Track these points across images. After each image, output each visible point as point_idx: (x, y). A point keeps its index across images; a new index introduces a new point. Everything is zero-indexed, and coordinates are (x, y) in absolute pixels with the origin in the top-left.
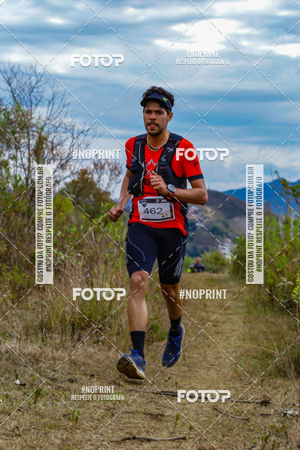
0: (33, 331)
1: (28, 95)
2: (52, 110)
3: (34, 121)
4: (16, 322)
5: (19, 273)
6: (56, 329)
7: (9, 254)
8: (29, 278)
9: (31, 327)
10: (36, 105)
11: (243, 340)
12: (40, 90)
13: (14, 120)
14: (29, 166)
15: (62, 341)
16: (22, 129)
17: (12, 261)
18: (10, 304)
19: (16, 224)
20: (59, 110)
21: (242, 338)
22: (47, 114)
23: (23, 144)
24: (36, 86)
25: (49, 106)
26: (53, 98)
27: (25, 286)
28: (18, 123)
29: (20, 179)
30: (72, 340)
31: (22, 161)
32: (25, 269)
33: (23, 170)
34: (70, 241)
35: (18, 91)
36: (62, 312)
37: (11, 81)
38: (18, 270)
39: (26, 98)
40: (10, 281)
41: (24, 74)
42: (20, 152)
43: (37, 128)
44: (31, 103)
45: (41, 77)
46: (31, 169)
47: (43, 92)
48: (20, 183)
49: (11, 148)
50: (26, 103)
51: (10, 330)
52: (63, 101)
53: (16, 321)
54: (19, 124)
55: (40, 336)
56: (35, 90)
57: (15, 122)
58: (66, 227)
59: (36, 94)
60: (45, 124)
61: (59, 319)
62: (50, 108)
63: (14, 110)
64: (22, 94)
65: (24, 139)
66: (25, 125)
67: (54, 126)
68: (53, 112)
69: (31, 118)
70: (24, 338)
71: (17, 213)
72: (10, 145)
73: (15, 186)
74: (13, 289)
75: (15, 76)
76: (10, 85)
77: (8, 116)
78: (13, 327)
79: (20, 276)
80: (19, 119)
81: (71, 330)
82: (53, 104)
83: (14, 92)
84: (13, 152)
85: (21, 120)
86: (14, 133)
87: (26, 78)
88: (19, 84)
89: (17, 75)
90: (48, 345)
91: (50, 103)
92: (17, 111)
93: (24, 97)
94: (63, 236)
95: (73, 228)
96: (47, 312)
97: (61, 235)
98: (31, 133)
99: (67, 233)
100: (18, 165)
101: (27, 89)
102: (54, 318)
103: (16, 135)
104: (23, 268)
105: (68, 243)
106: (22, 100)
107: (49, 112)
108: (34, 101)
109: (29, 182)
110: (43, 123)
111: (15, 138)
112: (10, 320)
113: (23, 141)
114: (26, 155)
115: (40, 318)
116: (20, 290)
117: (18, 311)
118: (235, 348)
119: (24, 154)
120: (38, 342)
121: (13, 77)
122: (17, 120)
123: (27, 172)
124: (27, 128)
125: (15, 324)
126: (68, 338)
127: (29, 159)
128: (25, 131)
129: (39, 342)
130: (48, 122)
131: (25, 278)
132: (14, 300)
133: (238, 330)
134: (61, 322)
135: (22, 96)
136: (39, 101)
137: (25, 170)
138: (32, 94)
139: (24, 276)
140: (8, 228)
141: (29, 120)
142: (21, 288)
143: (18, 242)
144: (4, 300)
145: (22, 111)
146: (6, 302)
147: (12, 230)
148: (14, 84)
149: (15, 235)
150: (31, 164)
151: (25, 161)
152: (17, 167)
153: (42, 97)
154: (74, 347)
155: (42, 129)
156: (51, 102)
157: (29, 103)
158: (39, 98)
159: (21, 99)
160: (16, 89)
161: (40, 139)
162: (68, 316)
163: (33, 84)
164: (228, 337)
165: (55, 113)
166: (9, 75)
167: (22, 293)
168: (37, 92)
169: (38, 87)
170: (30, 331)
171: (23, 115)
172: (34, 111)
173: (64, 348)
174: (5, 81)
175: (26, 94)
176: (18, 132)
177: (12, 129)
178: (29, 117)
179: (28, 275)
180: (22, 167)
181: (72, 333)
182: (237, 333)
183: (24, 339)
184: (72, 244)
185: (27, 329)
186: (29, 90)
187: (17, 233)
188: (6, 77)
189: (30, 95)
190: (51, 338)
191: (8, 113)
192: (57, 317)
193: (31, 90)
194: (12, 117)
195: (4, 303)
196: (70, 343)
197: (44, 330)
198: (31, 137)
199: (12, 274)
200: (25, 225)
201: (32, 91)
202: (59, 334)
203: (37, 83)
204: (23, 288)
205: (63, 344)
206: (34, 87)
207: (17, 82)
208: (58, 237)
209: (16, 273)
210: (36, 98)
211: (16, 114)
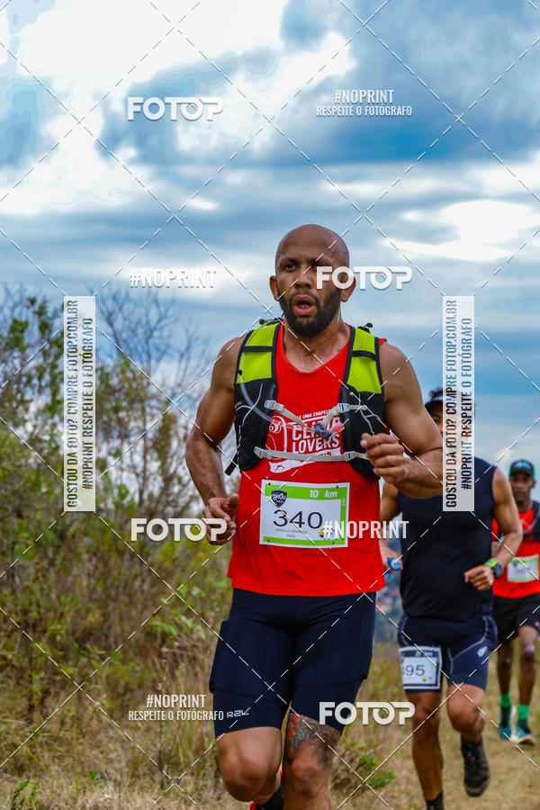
0: (145, 769)
1: (143, 342)
2: (186, 370)
3: (153, 390)
4: (116, 752)
5: (124, 662)
6: (187, 765)
7: (105, 626)
8: (142, 671)
9: (142, 762)
10: (158, 360)
11: (530, 786)
12: (165, 333)
13: (118, 387)
14: (145, 470)
15: (197, 789)
16: (132, 402)
17: (111, 640)
18: (105, 718)
19: (120, 574)
20: (198, 370)
21: (528, 784)
22: (178, 375)
23: (132, 429)
24: (158, 327)
25: (180, 362)
26: (188, 348)
27: (135, 686)
28: (125, 393)
29: (127, 492)
30: (216, 786)
31: (132, 460)
32: (135, 654)
33: (133, 476)
34: (215, 604)
35: (125, 335)
36: (199, 735)
37: (114, 317)
38: (122, 657)
39: (140, 348)
40: (107, 677)
41: (135, 304)
42: (130, 443)
43: (159, 401)
44: (149, 357)
45: (167, 310)
46: (148, 473)
47: (169, 336)
48: (128, 498)
49: (112, 437)
50: (140, 357)
51: (103, 767)
52: (207, 353)
53: (115, 750)
54: (127, 394)
55: (157, 778)
56: (156, 334)
57: (119, 390)
58: (210, 579)
59: (157, 341)
60: (174, 395)
61: (193, 747)
62: (183, 365)
63: (118, 370)
64: (132, 341)
65: (135, 419)
66: (138, 395)
67: (189, 397)
68: (188, 372)
69: (149, 384)
70: (127, 781)
71: (121, 553)
72: (110, 432)
73: (118, 506)
74: (113, 691)
75: (121, 309)
76: (111, 323)
77: (108, 379)
78: (111, 761)
79: (125, 668)
80: (127, 385)
81: (215, 768)
82: (189, 359)
83: (118, 336)
84: (116, 443)
85: (131, 386)
86: (117, 410)
87: (139, 312)
88: (127, 323)
89: (125, 307)
90: (172, 795)
91: (182, 356)
92: (123, 372)
93: (136, 346)
94: (204, 595)
95: (221, 580)
96: (172, 735)
97: (199, 594)
98: (148, 410)
99: (212, 590)
100: (124, 466)
101: (140, 331)
102: (184, 746)
103: (122, 414)
104: (131, 653)
105: (212, 609)
106: (134, 352)
107: (181, 373)
108: (154, 352)
109: (145, 496)
110: (169, 392)
111: (120, 421)
112: (104, 749)
113: (132, 424)
114: (139, 448)
115: (159, 745)
116: (125, 694)
117: (120, 732)
118: (514, 801)
119: (135, 448)
120: (153, 791)
121: (117, 310)
122: (123, 387)
123: (141, 480)
124: (142, 401)
125: (113, 756)
126: (210, 783)
127: (144, 457)
128: (137, 406)
129: (156, 791)
130: (179, 390)
131: (134, 671)
132: (113, 711)
133: (521, 768)
134: (196, 753)
135: (132, 345)
136: (164, 353)
137: (137, 475)
138: (151, 341)
139: (133, 668)
140: (105, 581)
141: (144, 388)
142: (127, 689)
143: (122, 606)
144: (95, 711)
145: (132, 371)
146: (98, 716)
147: (112, 584)
148: (119, 324)
149: (117, 595)
150: (149, 466)
151: (138, 459)
152: (122, 470)
153: (168, 346)
154: (219, 799)
155: (168, 402)
156: (184, 355)
157: (145, 357)
158: (162, 348)
159: (130, 349)
160: (122, 330)
161: (164, 420)
162: (209, 742)
163: (153, 323)
164: (501, 782)
165: (191, 374)
166: (110, 305)
167: (129, 700)
168: (160, 337)
169: (161, 329)
170: (140, 769)
171: (134, 379)
172: (155, 371)
173: (200, 800)
174: (102, 317)
175: (139, 341)
176: (123, 409)
177: (114, 404)
178: (145, 383)
179: (139, 665)
180: (132, 470)
181: (216, 773)
182: (520, 774)
183: (128, 784)
184: (218, 609)
185: (134, 764)
186: (145, 333)
187: (121, 590)
188: (104, 310)
189: (147, 342)
190: (178, 782)
191: (107, 374)
192: (190, 744)
193: (148, 334)
194: (114, 381)
195: (95, 716)
196: (212, 792)
197: (166, 767)
198: (148, 418)
199: (110, 664)
200: (136, 576)
201: (151, 336)
202: (192, 774)
203: (160, 321)
204: (131, 691)
205: (199, 795)
206: (155, 329)
207: (125, 319)
208: (194, 598)
209: (118, 663)
210: (158, 349)
211: (121, 376)
